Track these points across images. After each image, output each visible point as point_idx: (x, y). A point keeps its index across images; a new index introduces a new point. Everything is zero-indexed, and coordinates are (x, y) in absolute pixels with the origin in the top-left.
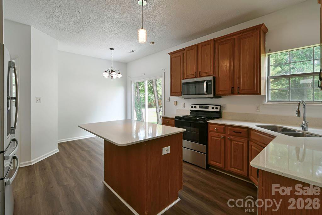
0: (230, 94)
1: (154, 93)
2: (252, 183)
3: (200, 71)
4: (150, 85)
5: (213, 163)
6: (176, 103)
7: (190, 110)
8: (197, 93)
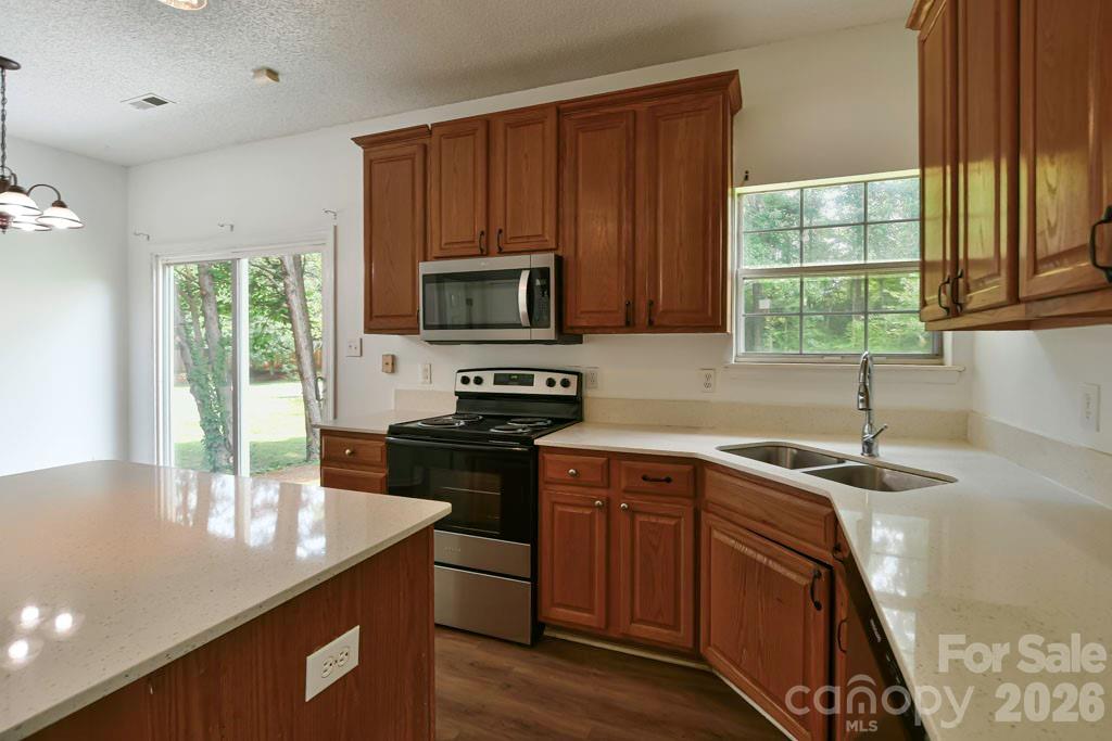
0: (621, 327)
1: (291, 321)
2: (705, 667)
3: (500, 231)
4: (275, 287)
5: (561, 614)
6: (392, 364)
7: (457, 393)
8: (477, 320)
